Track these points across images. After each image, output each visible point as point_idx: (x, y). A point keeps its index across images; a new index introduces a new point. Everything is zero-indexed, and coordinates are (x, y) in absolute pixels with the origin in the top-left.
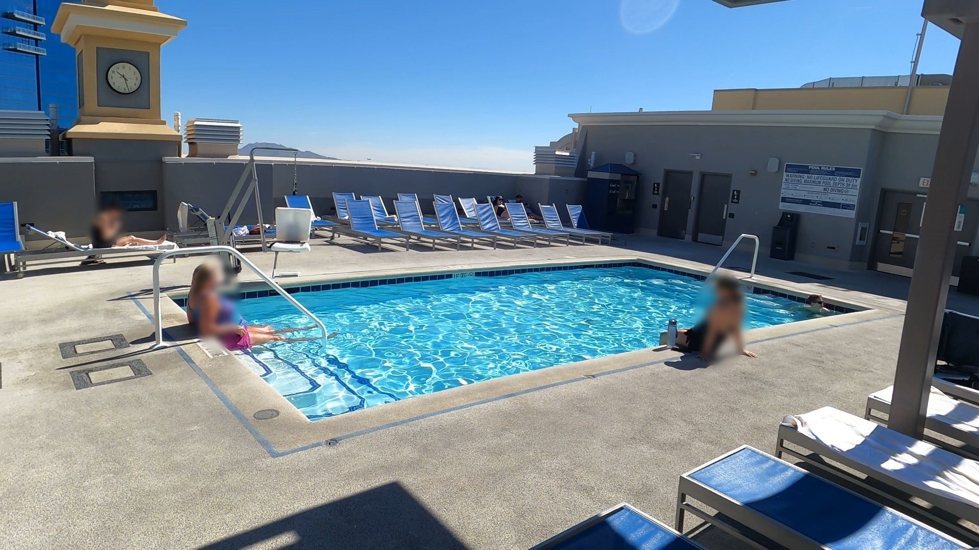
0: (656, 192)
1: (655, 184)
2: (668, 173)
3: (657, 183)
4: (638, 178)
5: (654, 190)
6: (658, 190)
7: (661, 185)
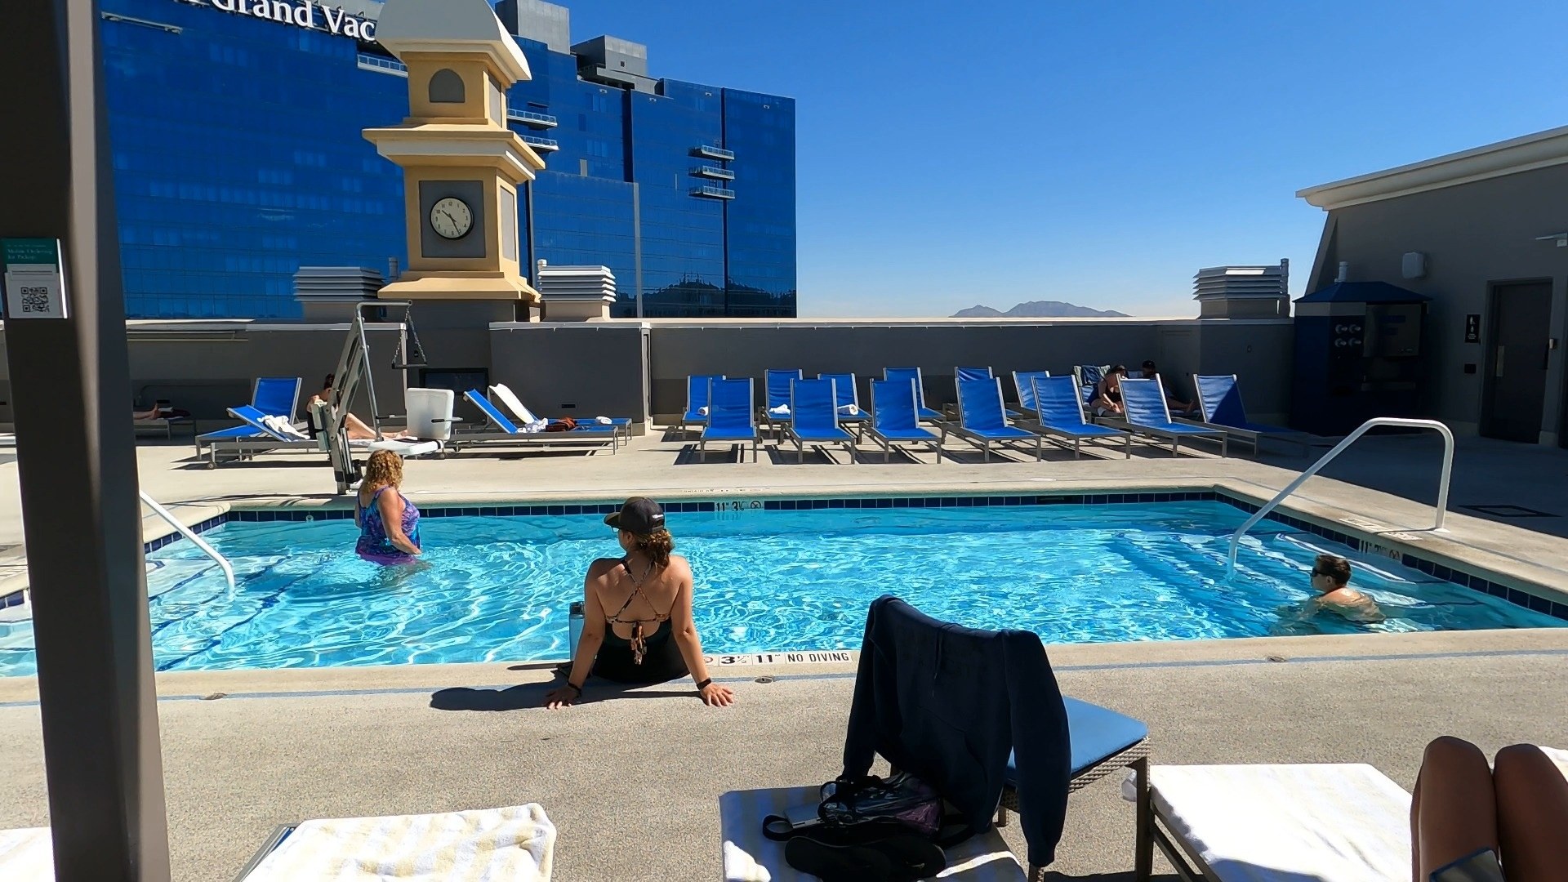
0: (1472, 336)
1: (1469, 317)
2: (1499, 292)
3: (1473, 316)
4: (1424, 308)
5: (1468, 331)
6: (1476, 332)
7: (1482, 321)
